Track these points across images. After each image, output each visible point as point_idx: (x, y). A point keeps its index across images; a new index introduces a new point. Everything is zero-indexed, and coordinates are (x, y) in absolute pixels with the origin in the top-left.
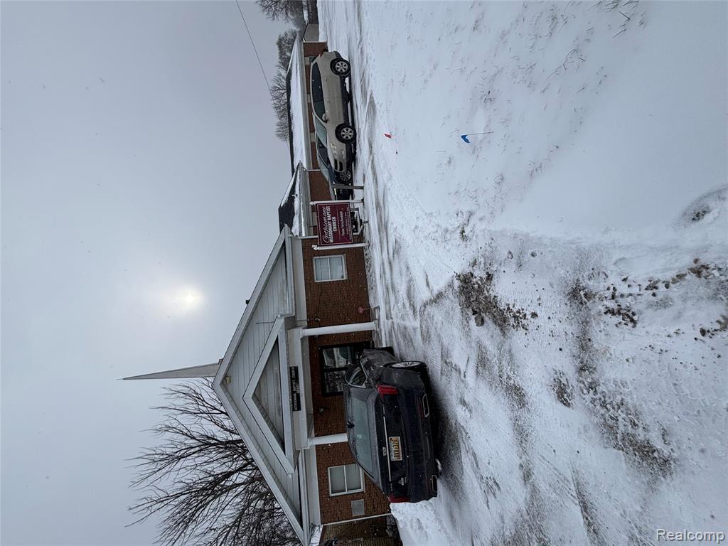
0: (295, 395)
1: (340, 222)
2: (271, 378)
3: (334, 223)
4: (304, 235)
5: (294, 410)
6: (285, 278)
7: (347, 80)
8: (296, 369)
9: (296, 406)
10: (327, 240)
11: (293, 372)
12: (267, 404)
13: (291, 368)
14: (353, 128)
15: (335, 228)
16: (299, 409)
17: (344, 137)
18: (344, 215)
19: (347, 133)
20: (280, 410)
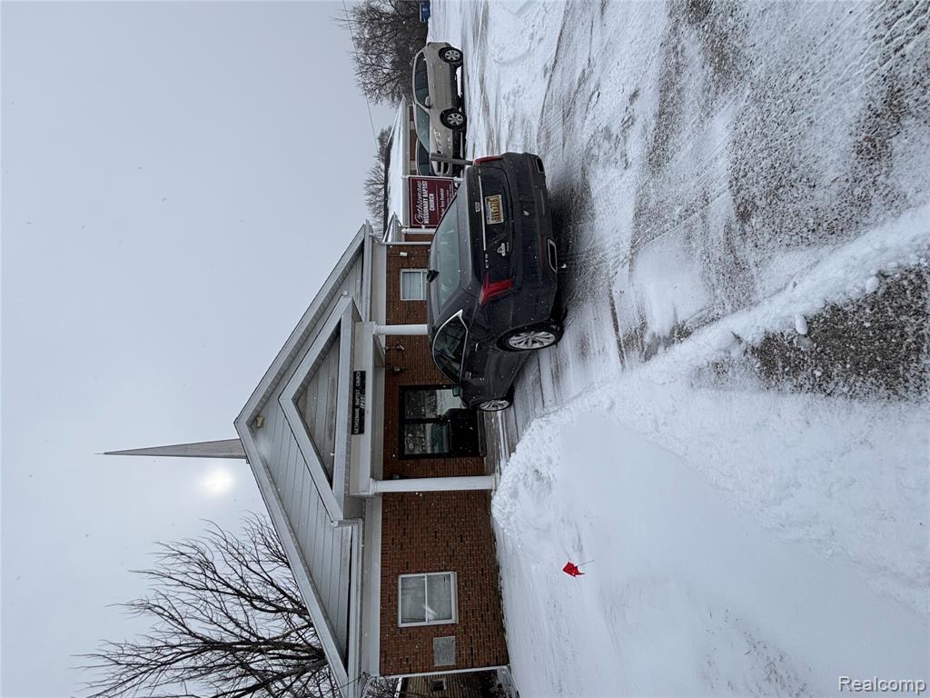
0: (357, 410)
1: (440, 201)
2: (323, 383)
3: (432, 201)
4: (389, 240)
5: (353, 433)
6: (358, 290)
7: (459, 71)
8: (363, 374)
9: (357, 427)
10: (421, 220)
11: (358, 378)
12: (313, 421)
13: (355, 373)
14: (463, 114)
15: (432, 206)
16: (362, 431)
17: (451, 123)
18: (445, 193)
19: (455, 119)
20: (332, 431)
